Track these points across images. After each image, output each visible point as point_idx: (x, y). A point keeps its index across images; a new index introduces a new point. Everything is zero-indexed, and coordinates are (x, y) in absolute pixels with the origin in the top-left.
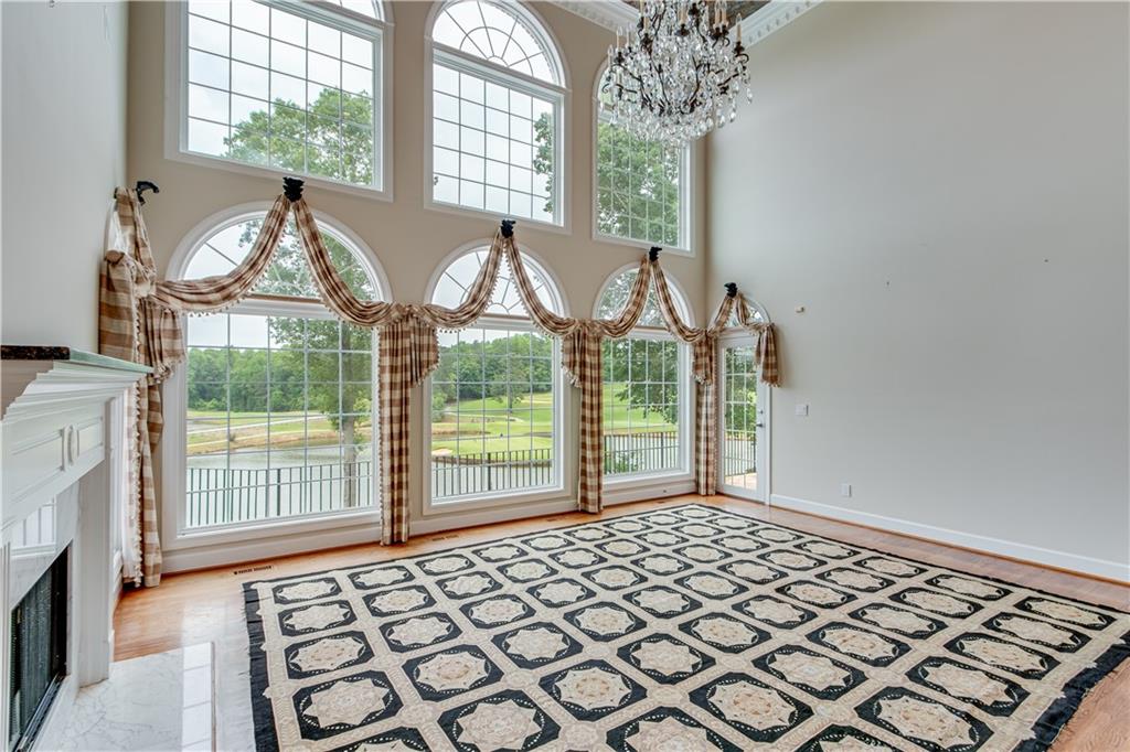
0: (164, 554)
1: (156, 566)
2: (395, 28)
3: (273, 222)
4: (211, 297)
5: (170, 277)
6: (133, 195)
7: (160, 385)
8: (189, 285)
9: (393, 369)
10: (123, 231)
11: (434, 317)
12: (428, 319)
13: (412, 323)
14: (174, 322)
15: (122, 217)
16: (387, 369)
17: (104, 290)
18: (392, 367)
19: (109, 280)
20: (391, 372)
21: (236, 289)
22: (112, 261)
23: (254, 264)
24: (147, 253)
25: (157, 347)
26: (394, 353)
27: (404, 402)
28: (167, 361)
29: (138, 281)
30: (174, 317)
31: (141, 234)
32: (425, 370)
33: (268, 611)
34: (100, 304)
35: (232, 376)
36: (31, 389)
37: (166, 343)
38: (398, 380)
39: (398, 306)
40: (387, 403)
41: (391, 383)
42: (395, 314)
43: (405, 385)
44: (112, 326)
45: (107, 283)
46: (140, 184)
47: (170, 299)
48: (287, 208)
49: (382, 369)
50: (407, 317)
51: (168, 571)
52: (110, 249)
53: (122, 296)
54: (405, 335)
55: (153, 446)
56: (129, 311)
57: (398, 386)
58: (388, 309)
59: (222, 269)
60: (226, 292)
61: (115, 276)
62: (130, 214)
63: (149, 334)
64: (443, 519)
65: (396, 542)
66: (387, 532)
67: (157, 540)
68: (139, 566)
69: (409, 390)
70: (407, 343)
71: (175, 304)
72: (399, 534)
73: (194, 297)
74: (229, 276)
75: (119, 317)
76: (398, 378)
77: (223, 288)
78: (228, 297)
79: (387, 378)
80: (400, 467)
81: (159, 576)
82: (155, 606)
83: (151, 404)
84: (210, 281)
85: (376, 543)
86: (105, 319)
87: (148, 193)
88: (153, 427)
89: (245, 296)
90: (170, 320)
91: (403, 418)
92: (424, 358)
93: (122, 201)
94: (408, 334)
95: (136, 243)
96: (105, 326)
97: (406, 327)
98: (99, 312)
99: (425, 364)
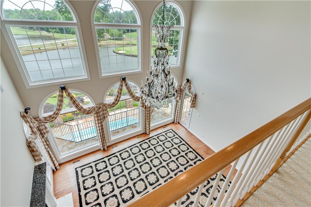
2: (81, 24)
4: (51, 120)
8: (45, 119)
9: (98, 120)
10: (27, 125)
11: (106, 107)
13: (101, 109)
14: (45, 126)
15: (25, 121)
17: (30, 148)
20: (98, 121)
23: (59, 109)
25: (43, 132)
26: (98, 117)
27: (102, 126)
33: (81, 180)
34: (30, 151)
38: (100, 122)
39: (97, 106)
40: (98, 127)
41: (98, 123)
42: (96, 109)
44: (34, 154)
46: (25, 109)
47: (42, 123)
48: (62, 92)
49: (95, 120)
50: (99, 108)
54: (99, 112)
57: (100, 123)
58: (94, 109)
62: (26, 120)
63: (40, 130)
64: (114, 142)
65: (104, 150)
69: (103, 123)
70: (100, 114)
72: (105, 148)
73: (47, 122)
85: (100, 150)
86: (33, 153)
90: (43, 126)
91: (102, 129)
92: (105, 116)
93: (23, 117)
94: (100, 112)
95: (31, 127)
96: (33, 154)
97: (99, 111)
98: (31, 152)
99: (105, 117)
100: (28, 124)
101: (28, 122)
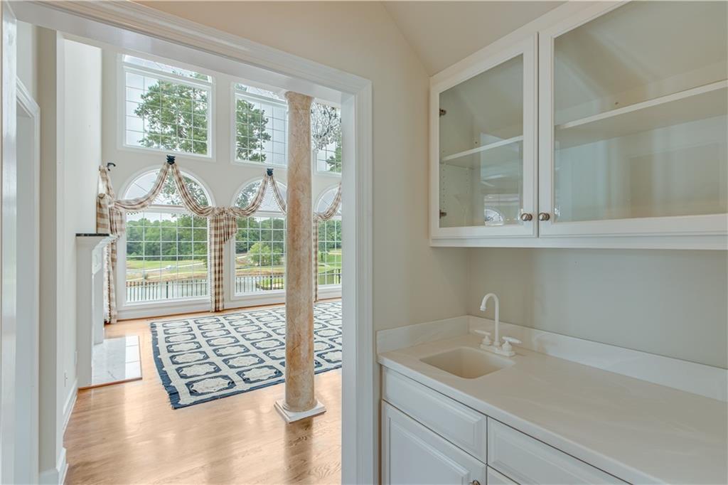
0: (118, 312)
1: (115, 316)
3: (162, 174)
4: (136, 207)
5: (120, 199)
6: (106, 169)
7: (116, 243)
8: (127, 202)
10: (103, 184)
11: (234, 213)
12: (231, 213)
13: (224, 215)
14: (121, 217)
15: (102, 178)
16: (213, 236)
17: (98, 208)
18: (215, 235)
19: (100, 204)
20: (215, 237)
21: (147, 203)
22: (101, 197)
23: (155, 192)
24: (112, 192)
25: (115, 228)
26: (216, 229)
27: (221, 250)
28: (119, 233)
29: (110, 203)
30: (121, 215)
31: (110, 185)
32: (230, 236)
33: (161, 336)
34: (97, 213)
35: (146, 238)
36: (101, 243)
37: (118, 226)
38: (218, 241)
39: (218, 208)
40: (213, 251)
41: (215, 242)
42: (216, 212)
43: (221, 243)
44: (101, 221)
45: (99, 205)
46: (109, 164)
47: (120, 208)
48: (168, 167)
49: (211, 235)
50: (222, 213)
51: (119, 319)
52: (100, 193)
53: (104, 210)
55: (113, 267)
56: (107, 215)
57: (218, 243)
58: (213, 210)
59: (141, 195)
60: (142, 204)
61: (102, 203)
62: (105, 177)
63: (111, 222)
64: (240, 302)
65: (217, 311)
66: (214, 307)
67: (115, 306)
68: (108, 314)
69: (223, 245)
70: (222, 224)
71: (122, 210)
72: (219, 307)
73: (129, 207)
74: (144, 197)
75: (104, 218)
76: (218, 239)
77: (142, 202)
78: (143, 206)
79: (213, 239)
80: (219, 278)
81: (116, 320)
82: (116, 328)
83: (112, 250)
84: (136, 200)
85: (209, 311)
86: (99, 218)
87: (111, 167)
88: (113, 260)
89: (150, 205)
91: (220, 257)
92: (230, 231)
93: (102, 171)
94: (222, 220)
95: (108, 188)
96: (99, 221)
97: (222, 217)
98: (97, 216)
99: (230, 233)
100: (106, 182)
101: (107, 180)
